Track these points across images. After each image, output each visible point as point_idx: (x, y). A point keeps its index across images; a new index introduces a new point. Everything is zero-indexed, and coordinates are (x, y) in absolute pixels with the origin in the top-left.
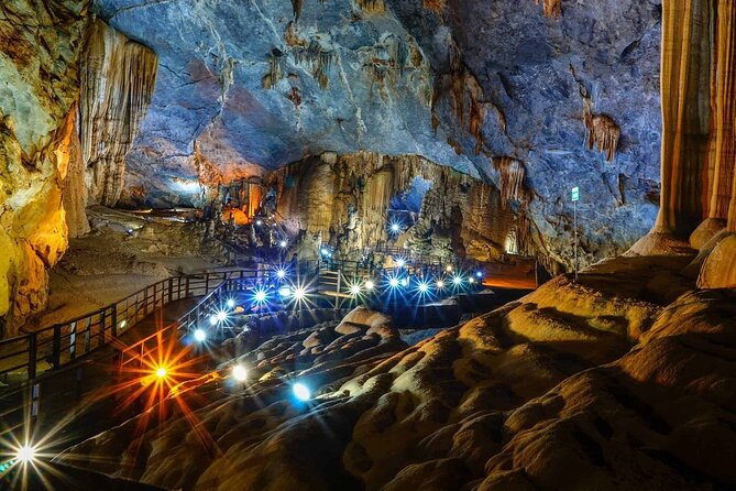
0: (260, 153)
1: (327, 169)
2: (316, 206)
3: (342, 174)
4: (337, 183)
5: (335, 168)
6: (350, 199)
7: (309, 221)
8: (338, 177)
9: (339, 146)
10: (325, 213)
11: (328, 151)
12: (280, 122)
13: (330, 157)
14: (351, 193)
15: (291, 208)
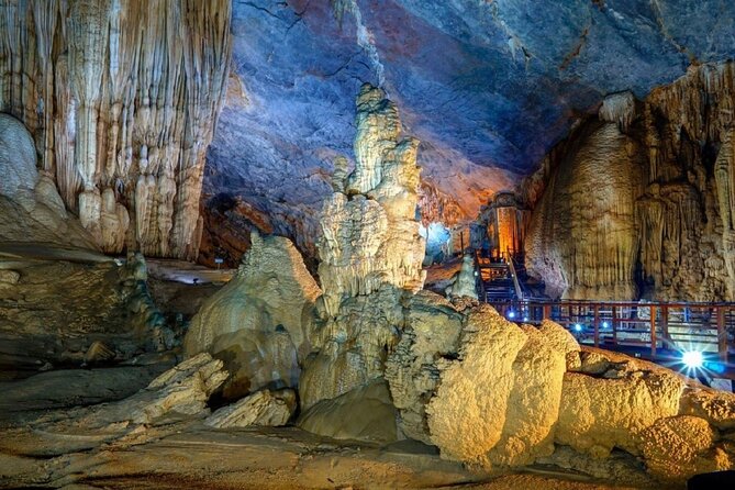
0: (483, 138)
1: (611, 133)
2: (589, 222)
3: (652, 139)
4: (640, 163)
5: (633, 130)
6: (681, 193)
7: (579, 259)
8: (642, 148)
9: (631, 71)
10: (616, 234)
11: (609, 94)
12: (482, 53)
13: (615, 107)
14: (682, 180)
15: (543, 236)
